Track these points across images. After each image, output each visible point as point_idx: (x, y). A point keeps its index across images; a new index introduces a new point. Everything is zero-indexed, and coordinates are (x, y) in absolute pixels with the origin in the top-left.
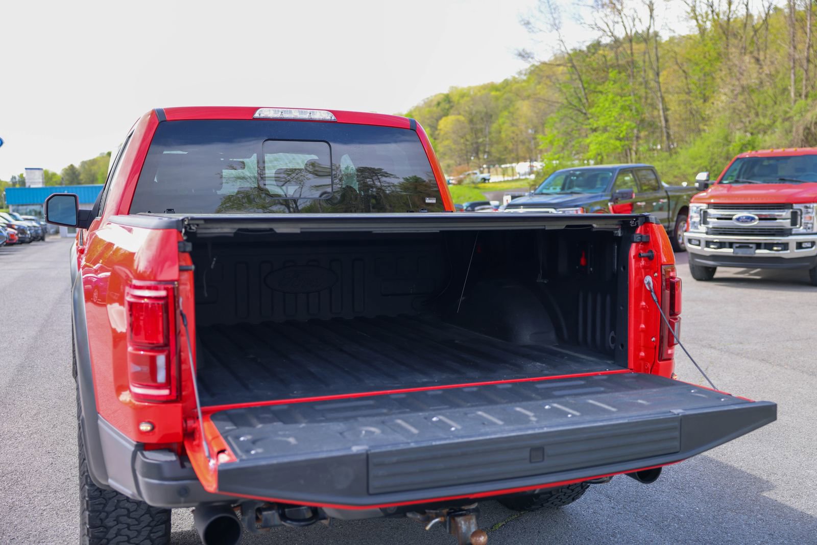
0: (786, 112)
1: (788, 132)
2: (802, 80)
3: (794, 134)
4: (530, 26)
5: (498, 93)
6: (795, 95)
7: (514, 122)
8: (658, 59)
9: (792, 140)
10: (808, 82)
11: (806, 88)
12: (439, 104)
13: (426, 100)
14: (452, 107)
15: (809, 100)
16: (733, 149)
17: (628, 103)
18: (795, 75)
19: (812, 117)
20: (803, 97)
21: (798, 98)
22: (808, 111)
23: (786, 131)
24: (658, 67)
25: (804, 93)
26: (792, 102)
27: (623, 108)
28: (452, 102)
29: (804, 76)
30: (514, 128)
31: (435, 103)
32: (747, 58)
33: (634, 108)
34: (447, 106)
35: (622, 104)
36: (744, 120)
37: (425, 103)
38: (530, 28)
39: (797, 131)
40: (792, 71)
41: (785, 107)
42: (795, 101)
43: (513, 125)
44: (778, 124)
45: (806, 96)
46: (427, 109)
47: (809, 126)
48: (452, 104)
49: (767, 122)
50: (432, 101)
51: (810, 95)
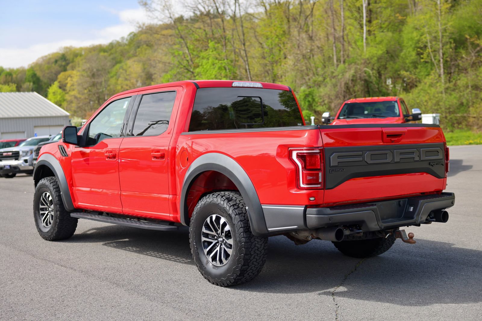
0: (333, 73)
1: (335, 86)
2: (340, 51)
3: (338, 87)
4: (147, 6)
5: (106, 54)
6: (337, 61)
7: (127, 77)
8: (244, 35)
9: (338, 91)
10: (344, 53)
11: (343, 57)
12: (56, 61)
13: (45, 58)
14: (68, 64)
15: (347, 64)
16: (300, 98)
17: (223, 65)
18: (336, 47)
19: (349, 76)
20: (342, 62)
21: (339, 63)
22: (347, 72)
23: (334, 85)
24: (244, 40)
25: (342, 59)
26: (335, 65)
27: (220, 68)
28: (67, 60)
29: (342, 48)
30: (127, 82)
31: (53, 60)
32: (304, 35)
33: (227, 68)
34: (64, 63)
35: (219, 65)
36: (305, 77)
37: (44, 60)
38: (148, 8)
39: (341, 85)
40: (334, 45)
41: (331, 69)
42: (338, 65)
43: (126, 79)
44: (328, 80)
45: (344, 62)
46: (46, 66)
47: (348, 82)
48: (67, 62)
49: (321, 79)
50: (50, 59)
51: (346, 61)
